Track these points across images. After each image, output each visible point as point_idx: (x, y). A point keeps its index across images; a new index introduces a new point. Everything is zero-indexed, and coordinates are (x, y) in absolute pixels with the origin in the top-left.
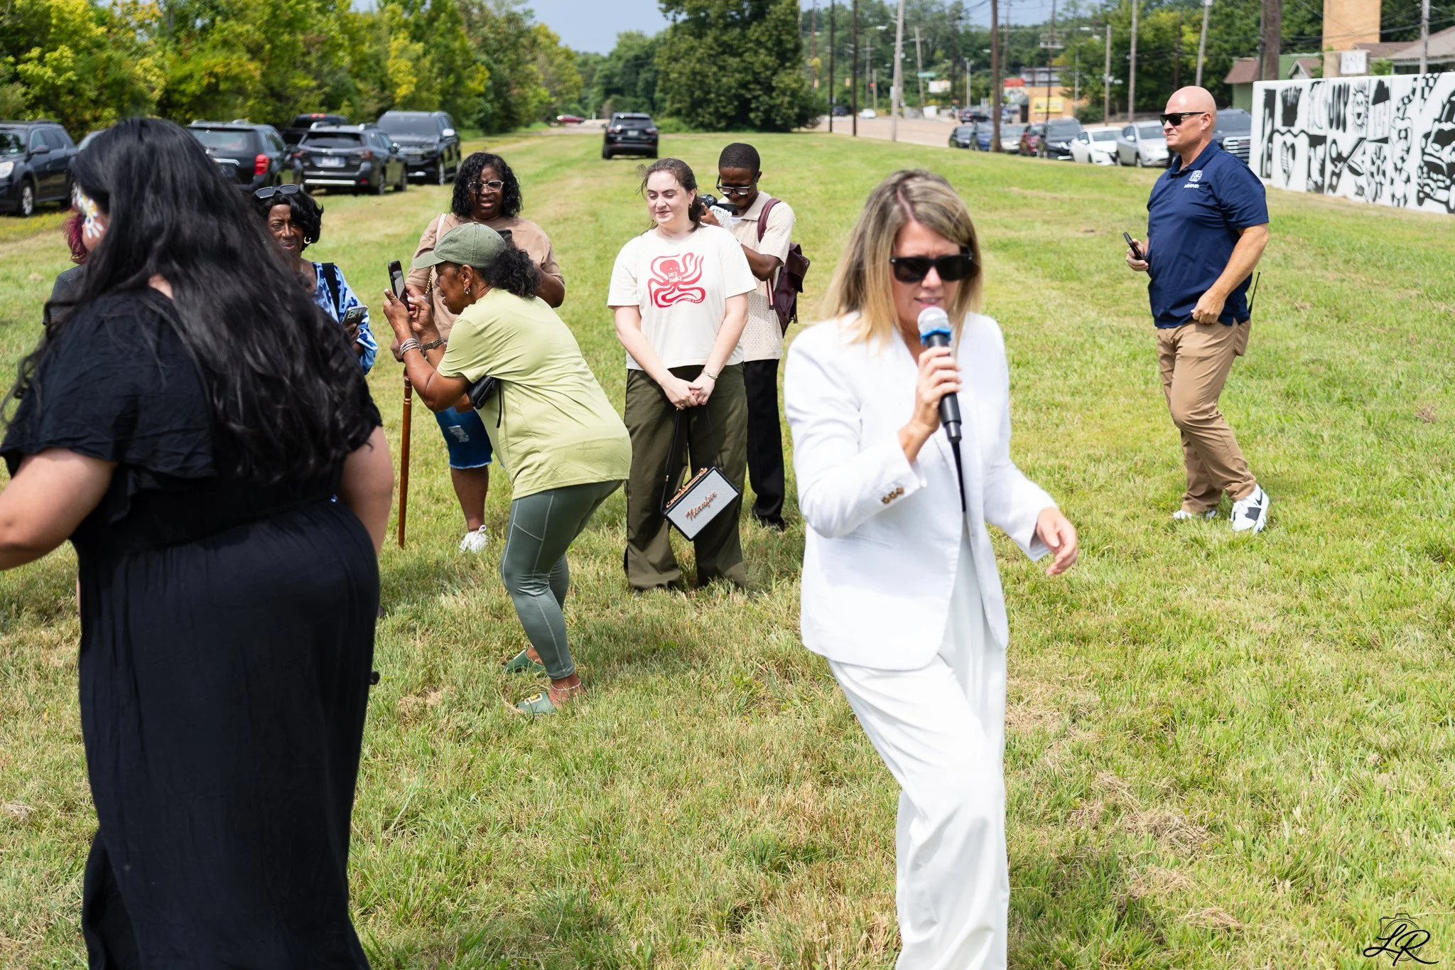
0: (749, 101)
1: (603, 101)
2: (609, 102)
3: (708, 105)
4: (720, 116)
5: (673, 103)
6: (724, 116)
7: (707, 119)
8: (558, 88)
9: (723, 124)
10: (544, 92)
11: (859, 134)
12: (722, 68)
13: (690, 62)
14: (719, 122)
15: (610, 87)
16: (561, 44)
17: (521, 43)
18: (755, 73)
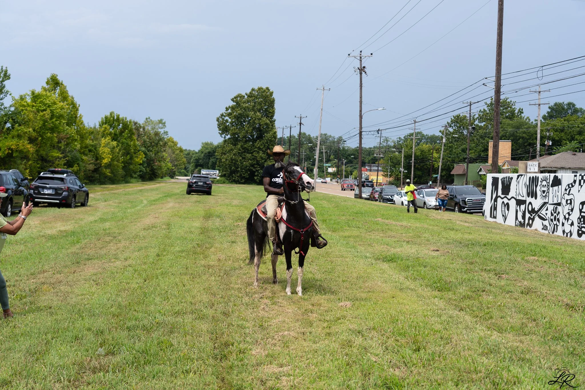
0: (254, 172)
1: (194, 169)
2: (197, 170)
3: (237, 173)
4: (241, 177)
5: (223, 171)
6: (244, 177)
7: (237, 178)
8: (176, 163)
9: (243, 181)
10: (169, 165)
12: (243, 158)
13: (230, 155)
14: (241, 180)
15: (197, 164)
16: (178, 146)
17: (160, 143)
18: (257, 161)
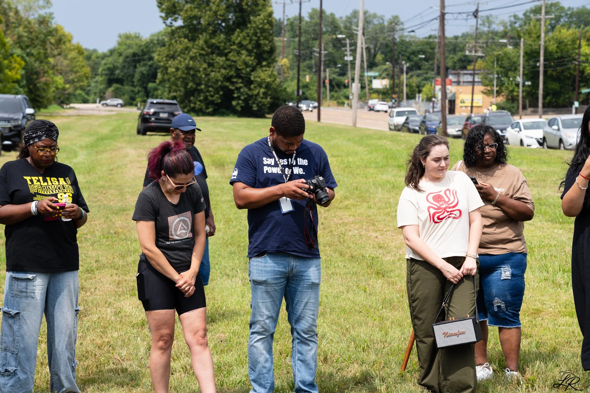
0: (232, 92)
1: (107, 88)
2: (111, 89)
3: (199, 94)
4: (208, 103)
5: (170, 92)
6: (212, 103)
7: (198, 105)
8: (71, 77)
9: (210, 110)
10: (59, 80)
11: (322, 120)
12: (211, 65)
13: (185, 59)
14: (207, 108)
15: (112, 77)
16: (74, 42)
17: (49, 40)
18: (237, 69)
